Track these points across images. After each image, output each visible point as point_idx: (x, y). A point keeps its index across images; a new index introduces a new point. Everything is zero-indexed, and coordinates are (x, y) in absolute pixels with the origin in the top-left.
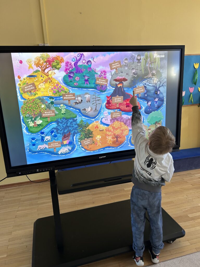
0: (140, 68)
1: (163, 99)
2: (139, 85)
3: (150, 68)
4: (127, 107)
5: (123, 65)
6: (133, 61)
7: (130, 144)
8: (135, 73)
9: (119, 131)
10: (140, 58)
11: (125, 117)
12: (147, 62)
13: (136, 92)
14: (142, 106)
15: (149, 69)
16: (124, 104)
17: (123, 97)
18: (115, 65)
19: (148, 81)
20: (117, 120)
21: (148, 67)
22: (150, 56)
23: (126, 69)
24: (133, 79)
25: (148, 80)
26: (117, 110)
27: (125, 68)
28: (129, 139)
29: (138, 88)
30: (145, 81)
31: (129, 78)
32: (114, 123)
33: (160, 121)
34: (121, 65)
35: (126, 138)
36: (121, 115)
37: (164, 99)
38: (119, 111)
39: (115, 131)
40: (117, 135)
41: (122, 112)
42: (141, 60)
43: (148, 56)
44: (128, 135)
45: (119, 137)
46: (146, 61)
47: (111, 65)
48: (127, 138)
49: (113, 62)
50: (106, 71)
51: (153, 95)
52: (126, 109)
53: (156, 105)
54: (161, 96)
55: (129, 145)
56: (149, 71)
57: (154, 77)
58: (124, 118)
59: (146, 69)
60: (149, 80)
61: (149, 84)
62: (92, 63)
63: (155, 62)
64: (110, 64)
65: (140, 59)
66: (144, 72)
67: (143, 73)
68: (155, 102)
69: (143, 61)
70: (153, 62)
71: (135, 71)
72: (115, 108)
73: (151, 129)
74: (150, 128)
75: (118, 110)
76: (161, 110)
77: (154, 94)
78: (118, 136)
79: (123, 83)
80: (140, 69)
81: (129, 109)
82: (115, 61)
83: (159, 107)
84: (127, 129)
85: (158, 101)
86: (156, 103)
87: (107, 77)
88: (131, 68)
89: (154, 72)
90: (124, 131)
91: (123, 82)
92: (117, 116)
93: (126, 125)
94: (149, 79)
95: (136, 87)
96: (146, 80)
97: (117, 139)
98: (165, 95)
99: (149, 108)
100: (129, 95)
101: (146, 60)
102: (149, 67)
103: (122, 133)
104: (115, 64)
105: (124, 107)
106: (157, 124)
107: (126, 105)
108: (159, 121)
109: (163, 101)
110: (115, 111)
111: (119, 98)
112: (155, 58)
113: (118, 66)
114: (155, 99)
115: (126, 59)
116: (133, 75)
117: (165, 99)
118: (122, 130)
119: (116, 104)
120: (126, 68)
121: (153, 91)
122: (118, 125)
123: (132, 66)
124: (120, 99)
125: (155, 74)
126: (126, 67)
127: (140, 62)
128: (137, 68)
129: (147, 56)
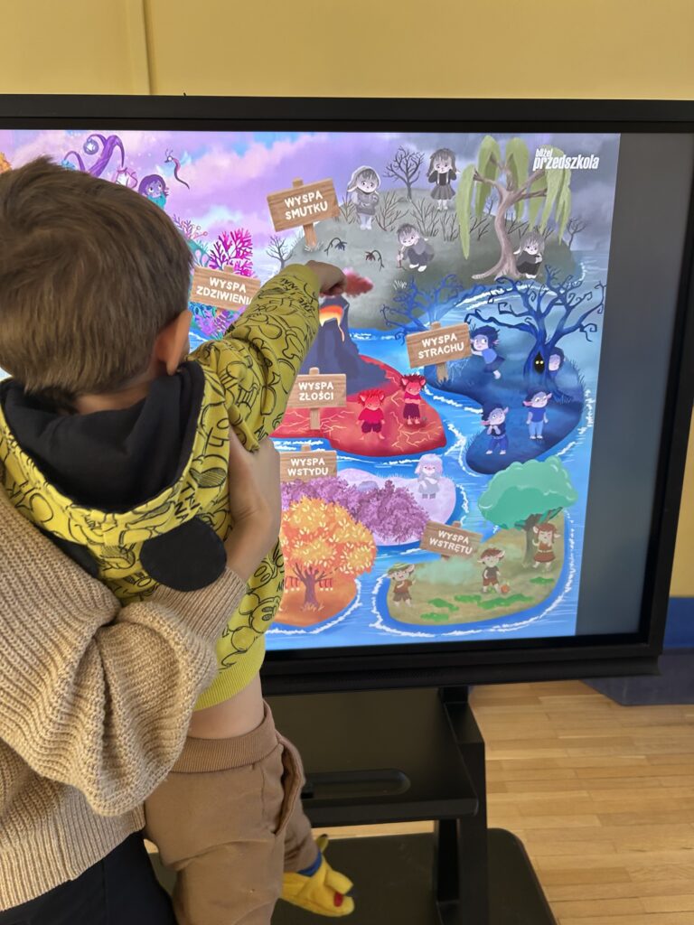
0: (448, 226)
1: (576, 399)
2: (440, 316)
3: (509, 227)
4: (366, 429)
5: (345, 206)
6: (409, 184)
7: (381, 620)
8: (419, 252)
9: (319, 550)
10: (450, 167)
11: (358, 483)
12: (493, 190)
13: (422, 357)
14: (456, 431)
15: (500, 233)
16: (351, 416)
17: (348, 378)
18: (303, 205)
19: (492, 296)
20: (313, 493)
21: (497, 224)
22: (512, 157)
23: (362, 227)
24: (403, 285)
25: (493, 292)
26: (310, 443)
27: (360, 223)
28: (376, 591)
29: (434, 337)
30: (475, 298)
31: (383, 278)
32: (294, 507)
33: (552, 513)
34: (336, 203)
35: (359, 586)
36: (335, 471)
37: (582, 397)
38: (320, 446)
39: (301, 548)
40: (311, 568)
41: (339, 455)
42: (454, 178)
43: (502, 158)
44: (368, 570)
45: (319, 580)
46: (486, 189)
47: (276, 204)
48: (368, 586)
49: (291, 188)
50: (252, 233)
51: (521, 377)
52: (362, 439)
53: (532, 431)
54: (567, 381)
55: (378, 625)
56: (503, 245)
57: (528, 276)
58: (351, 484)
59: (482, 232)
60: (502, 291)
61: (501, 313)
62: (169, 192)
63: (543, 194)
64: (269, 200)
65: (452, 175)
66: (471, 245)
67: (467, 255)
68: (531, 415)
69: (469, 185)
70: (529, 196)
71: (420, 240)
72: (302, 430)
73: (498, 552)
74: (498, 548)
75: (319, 442)
76: (563, 457)
77: (526, 370)
78: (317, 577)
79: (344, 303)
80: (448, 232)
81: (377, 442)
82: (300, 183)
83: (550, 442)
84: (363, 544)
85: (548, 410)
86: (533, 420)
87: (254, 269)
88: (397, 225)
89: (531, 251)
90: (352, 550)
91: (344, 295)
92: (309, 472)
93: (360, 523)
94: (498, 288)
95: (421, 328)
96: (484, 295)
97: (310, 590)
98: (590, 377)
99: (493, 445)
100: (378, 366)
101: (484, 181)
102: (505, 222)
103: (337, 563)
104: (298, 200)
105: (350, 431)
106: (535, 530)
107: (360, 419)
108: (550, 512)
109: (576, 408)
110: (299, 447)
111: (324, 384)
112: (542, 173)
113: (316, 208)
114: (529, 399)
115: (368, 173)
116: (408, 260)
117: (591, 404)
118: (340, 547)
119: (306, 412)
120: (367, 224)
121: (522, 356)
122: (318, 519)
123: (403, 209)
124: (330, 385)
125: (538, 260)
126: (363, 217)
127: (450, 194)
128: (427, 227)
129: (492, 160)
